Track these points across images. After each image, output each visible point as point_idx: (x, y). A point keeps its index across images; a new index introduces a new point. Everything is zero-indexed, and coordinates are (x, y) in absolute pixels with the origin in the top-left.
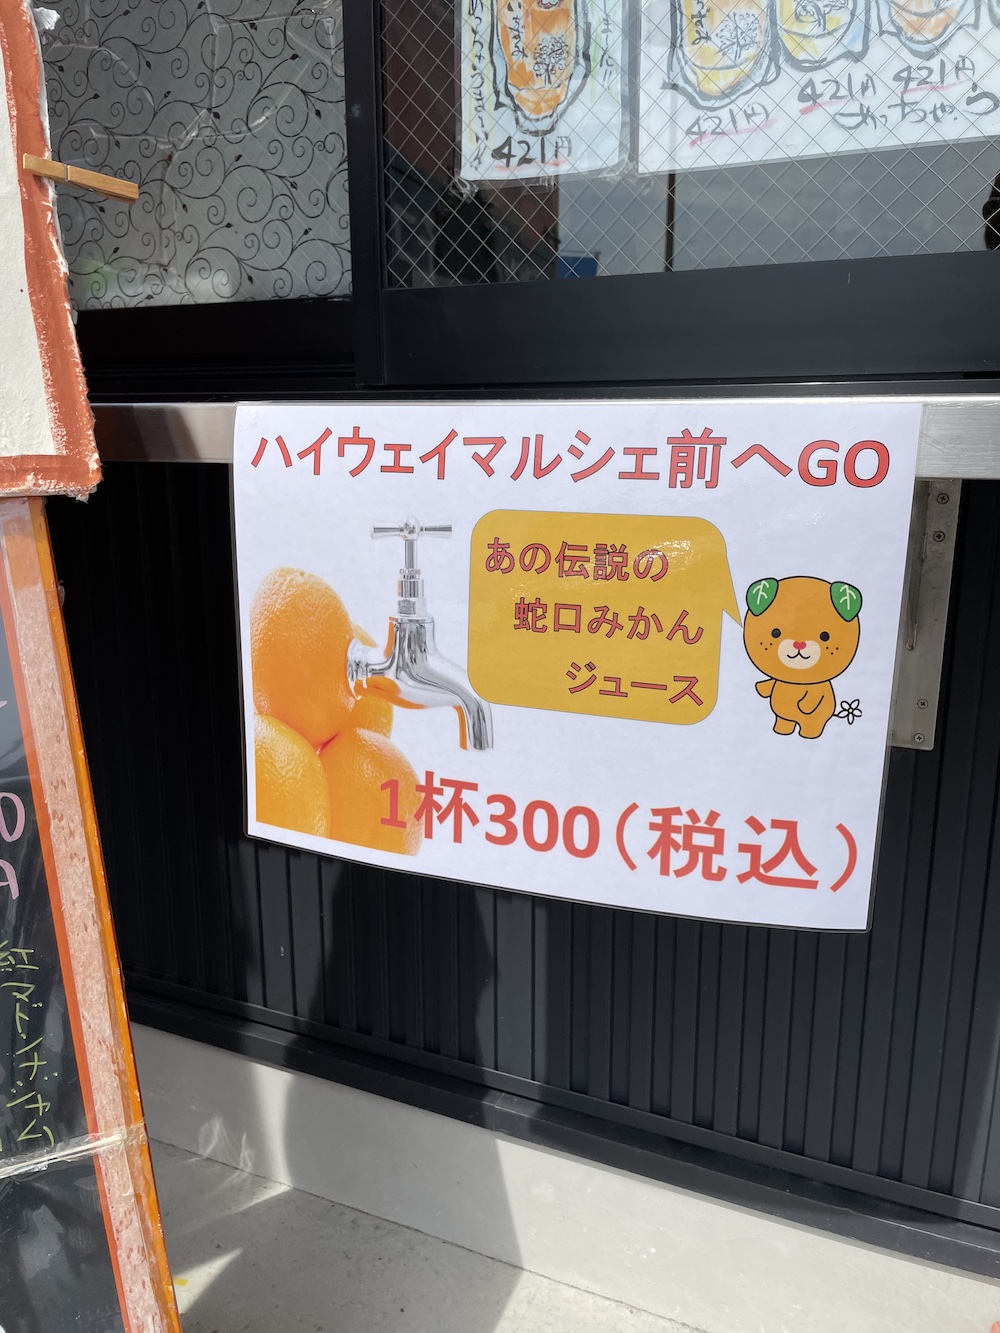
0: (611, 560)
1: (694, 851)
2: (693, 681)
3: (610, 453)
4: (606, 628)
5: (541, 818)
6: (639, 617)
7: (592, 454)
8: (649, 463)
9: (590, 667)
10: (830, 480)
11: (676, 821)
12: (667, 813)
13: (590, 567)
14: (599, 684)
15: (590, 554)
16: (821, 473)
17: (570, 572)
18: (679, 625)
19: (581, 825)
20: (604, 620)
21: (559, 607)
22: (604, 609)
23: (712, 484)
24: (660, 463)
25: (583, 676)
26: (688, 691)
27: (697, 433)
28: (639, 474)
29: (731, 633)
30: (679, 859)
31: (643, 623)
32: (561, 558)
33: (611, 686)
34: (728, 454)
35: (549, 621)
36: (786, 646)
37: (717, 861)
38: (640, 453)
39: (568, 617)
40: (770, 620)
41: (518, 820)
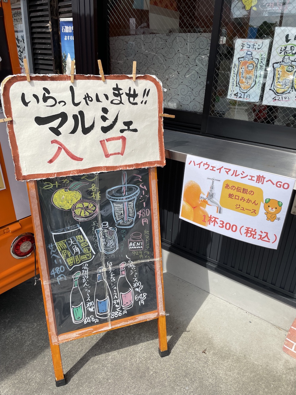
0: (245, 191)
1: (252, 234)
2: (255, 210)
3: (247, 175)
4: (243, 200)
5: (228, 225)
6: (248, 200)
7: (244, 175)
8: (253, 178)
9: (239, 205)
10: (280, 187)
11: (249, 229)
12: (248, 228)
13: (242, 191)
14: (240, 208)
15: (242, 189)
16: (279, 186)
17: (239, 191)
18: (254, 202)
19: (234, 227)
20: (243, 199)
21: (236, 196)
22: (243, 198)
23: (262, 183)
24: (255, 179)
25: (238, 206)
26: (254, 212)
27: (261, 176)
28: (251, 179)
29: (262, 205)
30: (249, 235)
31: (249, 201)
32: (237, 189)
33: (242, 209)
34: (265, 180)
35: (234, 197)
36: (270, 208)
37: (255, 236)
38: (252, 177)
39: (237, 197)
40: (268, 204)
41: (224, 225)
